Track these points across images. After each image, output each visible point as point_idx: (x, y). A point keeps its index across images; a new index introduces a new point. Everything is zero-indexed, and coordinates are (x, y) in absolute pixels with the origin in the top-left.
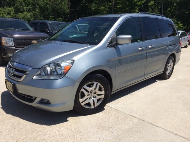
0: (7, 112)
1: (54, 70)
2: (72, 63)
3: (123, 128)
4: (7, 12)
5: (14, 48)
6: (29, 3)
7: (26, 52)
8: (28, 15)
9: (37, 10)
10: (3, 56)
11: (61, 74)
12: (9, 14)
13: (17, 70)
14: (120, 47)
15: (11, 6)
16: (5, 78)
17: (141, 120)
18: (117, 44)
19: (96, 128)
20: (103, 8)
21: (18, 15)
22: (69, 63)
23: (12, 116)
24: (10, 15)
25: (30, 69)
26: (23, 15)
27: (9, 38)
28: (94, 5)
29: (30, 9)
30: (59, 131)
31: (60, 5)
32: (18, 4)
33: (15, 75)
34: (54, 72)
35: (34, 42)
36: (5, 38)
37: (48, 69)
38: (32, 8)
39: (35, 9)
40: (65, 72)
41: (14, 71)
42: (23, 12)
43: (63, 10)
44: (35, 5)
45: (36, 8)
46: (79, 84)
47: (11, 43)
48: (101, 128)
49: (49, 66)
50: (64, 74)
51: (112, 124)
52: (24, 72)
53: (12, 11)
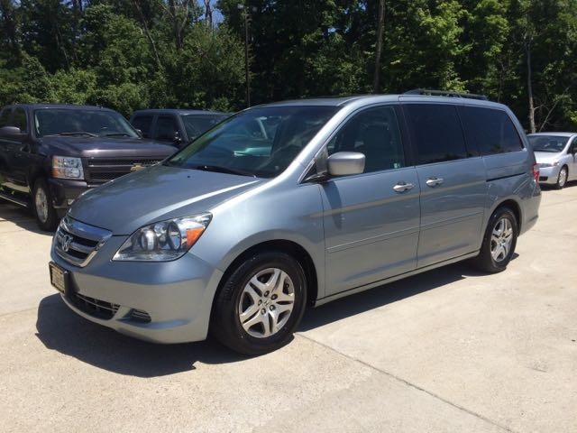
0: (50, 345)
1: (163, 239)
2: (207, 223)
3: (328, 390)
4: (77, 83)
5: (85, 184)
6: (139, 56)
7: (114, 194)
8: (134, 90)
9: (161, 76)
10: (56, 207)
11: (179, 250)
12: (81, 87)
13: (77, 239)
14: (337, 182)
15: (89, 66)
16: (50, 259)
17: (381, 371)
18: (330, 176)
19: (261, 386)
20: (350, 66)
21: (107, 91)
22: (200, 222)
23: (59, 354)
24: (84, 92)
25: (107, 236)
26: (120, 91)
27: (70, 159)
28: (323, 58)
29: (140, 73)
30: (166, 390)
31: (225, 63)
32: (108, 60)
33: (72, 252)
34: (163, 244)
35: (138, 167)
36: (61, 158)
37: (150, 235)
38: (146, 70)
39: (153, 73)
40: (189, 243)
41: (72, 241)
42: (122, 81)
43: (232, 74)
44: (155, 63)
45: (157, 70)
46: (222, 274)
47: (78, 172)
48: (272, 388)
49: (152, 229)
50: (185, 249)
51: (304, 378)
52: (93, 244)
53: (91, 79)
